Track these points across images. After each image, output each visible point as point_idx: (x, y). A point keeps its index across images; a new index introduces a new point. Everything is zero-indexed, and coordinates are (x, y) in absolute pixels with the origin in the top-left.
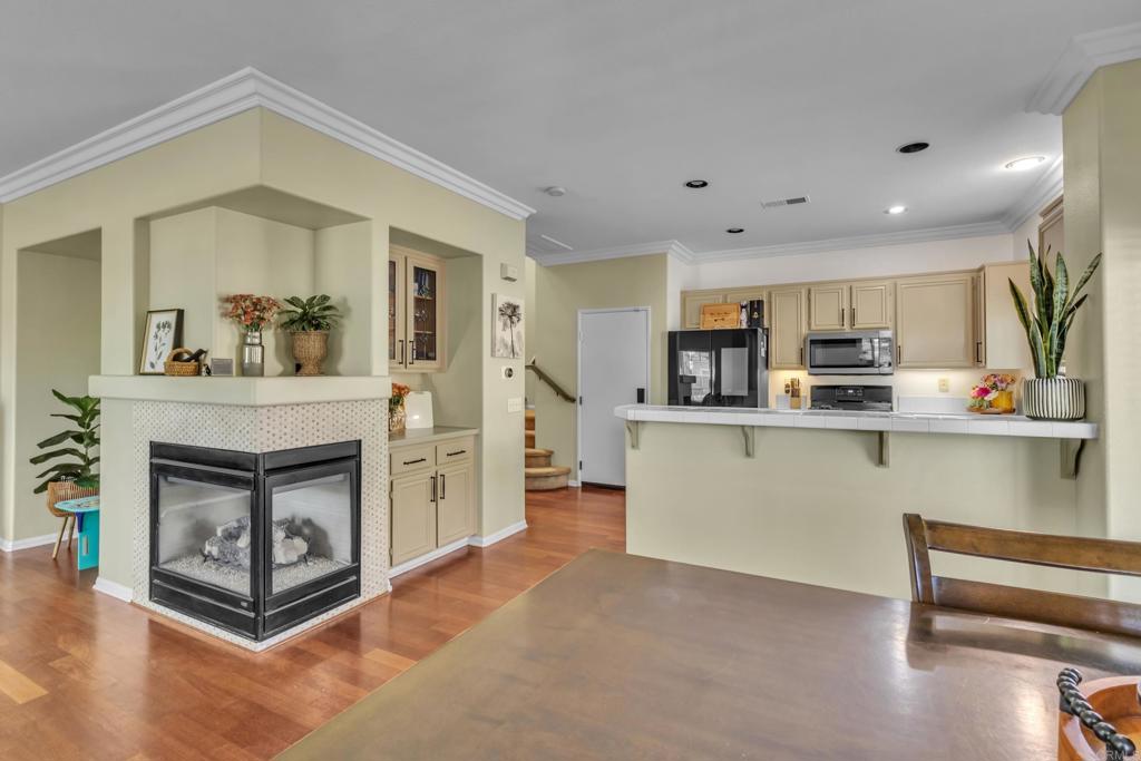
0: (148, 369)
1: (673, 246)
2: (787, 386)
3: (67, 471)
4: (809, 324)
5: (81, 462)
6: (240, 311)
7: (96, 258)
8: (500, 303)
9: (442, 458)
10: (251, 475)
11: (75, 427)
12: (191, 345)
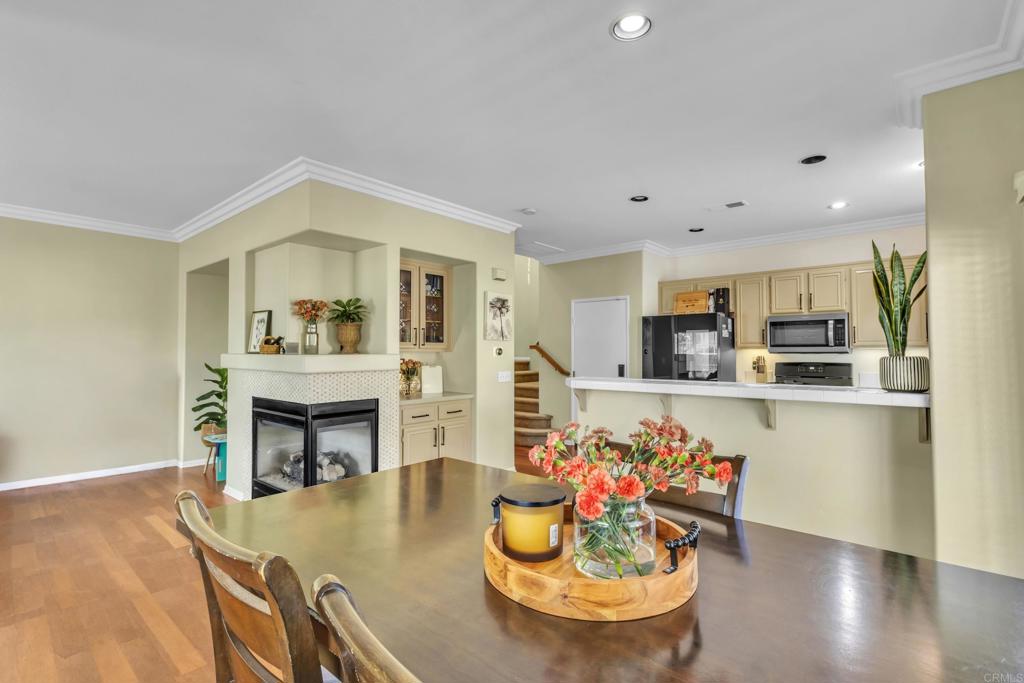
0: (252, 350)
1: (647, 245)
2: (754, 363)
3: (213, 417)
4: (770, 308)
5: (220, 411)
6: (303, 311)
7: (226, 275)
8: (491, 297)
9: (443, 414)
10: (303, 419)
11: (217, 388)
12: (275, 335)
